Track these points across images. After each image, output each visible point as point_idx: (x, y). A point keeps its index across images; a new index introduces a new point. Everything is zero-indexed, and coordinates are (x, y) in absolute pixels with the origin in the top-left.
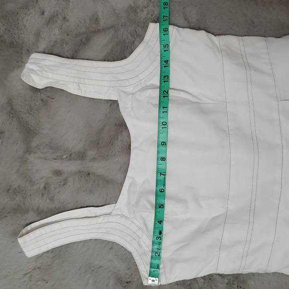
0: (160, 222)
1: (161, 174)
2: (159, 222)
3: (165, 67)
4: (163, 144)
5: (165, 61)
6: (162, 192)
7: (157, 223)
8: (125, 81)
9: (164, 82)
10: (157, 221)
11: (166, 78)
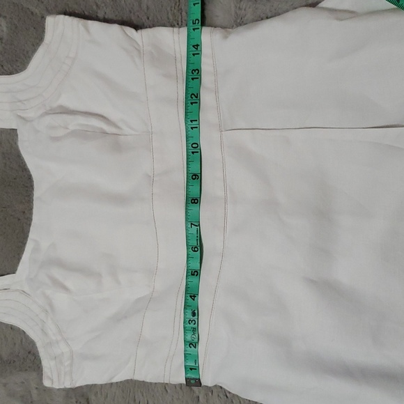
0: (193, 297)
1: (192, 224)
2: (191, 296)
3: (194, 55)
4: (194, 177)
5: (193, 46)
6: (195, 251)
7: (189, 298)
8: (25, 102)
9: (193, 79)
10: (189, 295)
11: (195, 74)
